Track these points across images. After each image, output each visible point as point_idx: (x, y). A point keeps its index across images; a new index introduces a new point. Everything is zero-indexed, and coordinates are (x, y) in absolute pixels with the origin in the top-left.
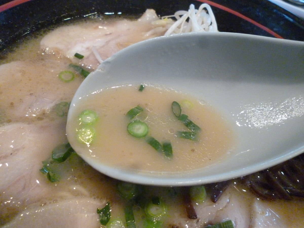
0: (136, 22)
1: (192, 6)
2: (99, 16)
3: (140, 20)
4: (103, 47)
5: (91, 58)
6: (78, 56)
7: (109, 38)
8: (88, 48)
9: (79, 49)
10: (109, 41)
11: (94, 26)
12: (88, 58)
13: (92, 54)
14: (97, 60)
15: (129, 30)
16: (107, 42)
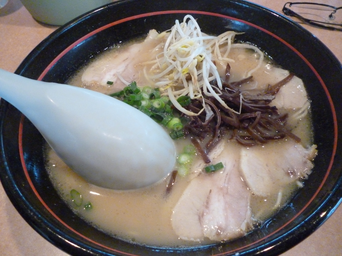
0: (143, 43)
1: (177, 21)
2: (116, 45)
3: (146, 41)
4: (125, 70)
5: (118, 82)
6: (109, 83)
7: (127, 63)
8: (114, 75)
9: (109, 77)
10: (128, 65)
11: (114, 56)
12: (116, 82)
13: (118, 79)
14: (122, 82)
15: (139, 51)
16: (126, 66)
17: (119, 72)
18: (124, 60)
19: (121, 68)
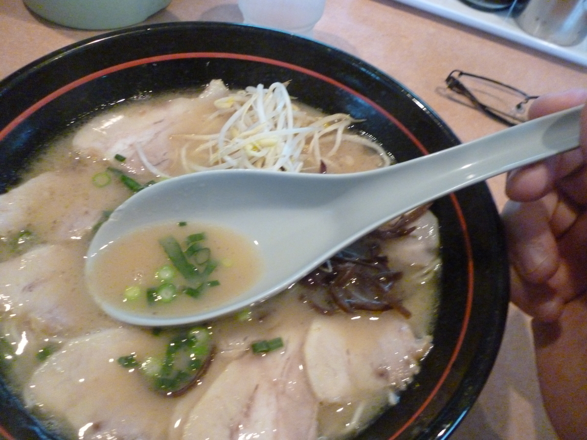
0: (196, 98)
3: (202, 96)
4: (151, 141)
5: (135, 160)
6: (119, 158)
7: (159, 127)
8: (131, 145)
9: (120, 148)
10: (159, 132)
11: (140, 112)
12: (131, 159)
13: (136, 154)
14: (141, 162)
16: (156, 134)
17: (140, 142)
18: (156, 123)
19: (145, 136)
